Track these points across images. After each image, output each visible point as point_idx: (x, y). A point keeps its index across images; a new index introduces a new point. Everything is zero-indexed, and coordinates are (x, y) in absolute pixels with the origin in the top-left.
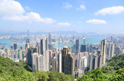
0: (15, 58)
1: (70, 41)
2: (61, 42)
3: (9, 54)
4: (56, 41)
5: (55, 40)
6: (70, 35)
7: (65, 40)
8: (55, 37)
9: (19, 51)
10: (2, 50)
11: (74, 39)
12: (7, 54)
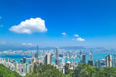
0: (22, 72)
1: (77, 56)
2: (68, 57)
3: (17, 68)
4: (64, 56)
5: (62, 55)
6: (78, 51)
7: (73, 55)
8: (62, 53)
9: (27, 65)
10: (12, 64)
11: (81, 55)
12: (16, 68)
